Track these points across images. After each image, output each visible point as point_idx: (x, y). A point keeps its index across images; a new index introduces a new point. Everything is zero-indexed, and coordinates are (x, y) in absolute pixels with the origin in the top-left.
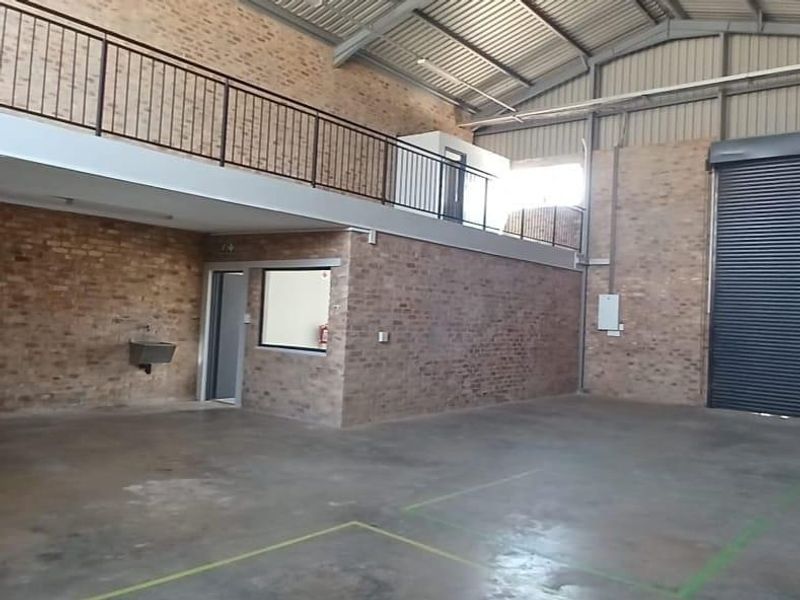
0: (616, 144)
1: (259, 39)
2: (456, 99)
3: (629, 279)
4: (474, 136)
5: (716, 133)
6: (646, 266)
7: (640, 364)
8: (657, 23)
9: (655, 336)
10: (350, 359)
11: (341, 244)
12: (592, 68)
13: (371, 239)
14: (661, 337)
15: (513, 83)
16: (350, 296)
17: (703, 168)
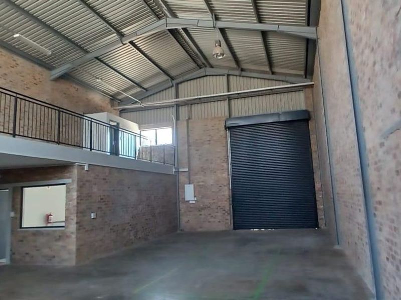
0: (187, 118)
1: (11, 67)
2: (111, 96)
3: (197, 177)
4: (120, 113)
5: (227, 114)
6: (203, 170)
7: (205, 215)
8: (200, 68)
9: (210, 202)
10: (78, 229)
11: (72, 172)
12: (175, 85)
13: (86, 168)
14: (213, 202)
15: (139, 89)
16: (78, 197)
17: (224, 129)
